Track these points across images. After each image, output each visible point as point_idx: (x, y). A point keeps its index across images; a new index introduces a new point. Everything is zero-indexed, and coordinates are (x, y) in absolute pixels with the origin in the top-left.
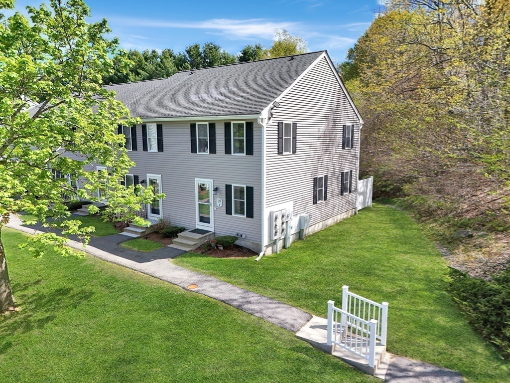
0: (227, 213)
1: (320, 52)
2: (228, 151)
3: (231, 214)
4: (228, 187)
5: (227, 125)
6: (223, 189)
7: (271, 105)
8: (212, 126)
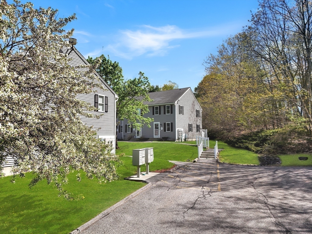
0: (164, 131)
1: (188, 88)
2: (165, 113)
3: (166, 131)
4: (165, 124)
5: (164, 106)
6: (163, 124)
7: (177, 100)
8: (160, 106)
